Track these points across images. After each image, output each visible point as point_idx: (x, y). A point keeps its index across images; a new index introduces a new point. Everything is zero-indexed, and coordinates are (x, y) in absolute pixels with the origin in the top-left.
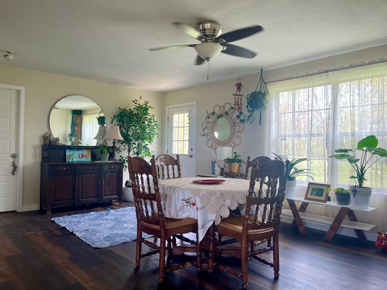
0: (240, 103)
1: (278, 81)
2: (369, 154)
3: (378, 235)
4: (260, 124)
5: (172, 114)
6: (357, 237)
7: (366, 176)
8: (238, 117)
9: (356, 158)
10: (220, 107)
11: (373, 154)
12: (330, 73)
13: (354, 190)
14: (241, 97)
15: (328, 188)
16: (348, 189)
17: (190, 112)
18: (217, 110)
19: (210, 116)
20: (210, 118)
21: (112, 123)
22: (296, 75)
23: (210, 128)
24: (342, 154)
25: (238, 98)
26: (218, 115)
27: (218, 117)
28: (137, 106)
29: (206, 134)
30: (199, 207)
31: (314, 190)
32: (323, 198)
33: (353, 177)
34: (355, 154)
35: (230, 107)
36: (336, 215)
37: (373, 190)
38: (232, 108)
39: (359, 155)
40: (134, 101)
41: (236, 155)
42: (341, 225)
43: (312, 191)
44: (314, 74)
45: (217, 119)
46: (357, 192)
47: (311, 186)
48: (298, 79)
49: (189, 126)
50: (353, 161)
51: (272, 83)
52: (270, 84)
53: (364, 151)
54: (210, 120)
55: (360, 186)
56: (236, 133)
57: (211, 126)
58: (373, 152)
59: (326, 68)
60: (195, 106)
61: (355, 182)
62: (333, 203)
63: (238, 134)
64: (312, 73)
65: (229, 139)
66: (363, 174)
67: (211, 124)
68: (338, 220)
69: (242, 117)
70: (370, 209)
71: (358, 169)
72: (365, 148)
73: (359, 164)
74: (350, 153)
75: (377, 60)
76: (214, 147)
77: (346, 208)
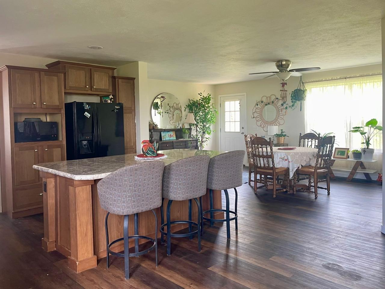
0: (285, 96)
1: (312, 82)
2: (372, 129)
3: (378, 175)
4: (301, 111)
5: (224, 102)
6: (366, 179)
7: (371, 142)
8: (282, 105)
9: (365, 132)
10: (267, 98)
11: (375, 129)
12: (348, 79)
13: (364, 150)
14: (286, 92)
15: (348, 150)
16: (360, 150)
17: (240, 100)
18: (264, 100)
19: (258, 103)
20: (259, 105)
21: (185, 111)
22: (325, 79)
23: (259, 112)
24: (357, 129)
25: (284, 93)
26: (266, 103)
27: (266, 105)
28: (202, 97)
29: (255, 116)
30: (290, 161)
31: (338, 152)
32: (345, 156)
33: (363, 143)
34: (364, 129)
35: (275, 98)
36: (352, 167)
37: (375, 150)
38: (277, 99)
39: (366, 129)
40: (199, 94)
41: (282, 132)
42: (357, 171)
43: (338, 153)
44: (337, 79)
45: (265, 105)
46: (366, 151)
47: (337, 150)
48: (326, 81)
49: (240, 111)
50: (363, 133)
51: (308, 83)
52: (307, 84)
53: (369, 127)
54: (259, 106)
55: (368, 148)
56: (280, 116)
57: (259, 111)
58: (374, 128)
59: (345, 76)
60: (246, 95)
61: (365, 146)
62: (351, 159)
63: (282, 117)
64: (336, 78)
65: (275, 120)
66: (369, 141)
67: (260, 109)
68: (355, 169)
69: (285, 106)
70: (373, 161)
71: (366, 138)
72: (370, 126)
73: (366, 135)
74: (361, 129)
75: (376, 74)
76: (262, 126)
77: (360, 161)
